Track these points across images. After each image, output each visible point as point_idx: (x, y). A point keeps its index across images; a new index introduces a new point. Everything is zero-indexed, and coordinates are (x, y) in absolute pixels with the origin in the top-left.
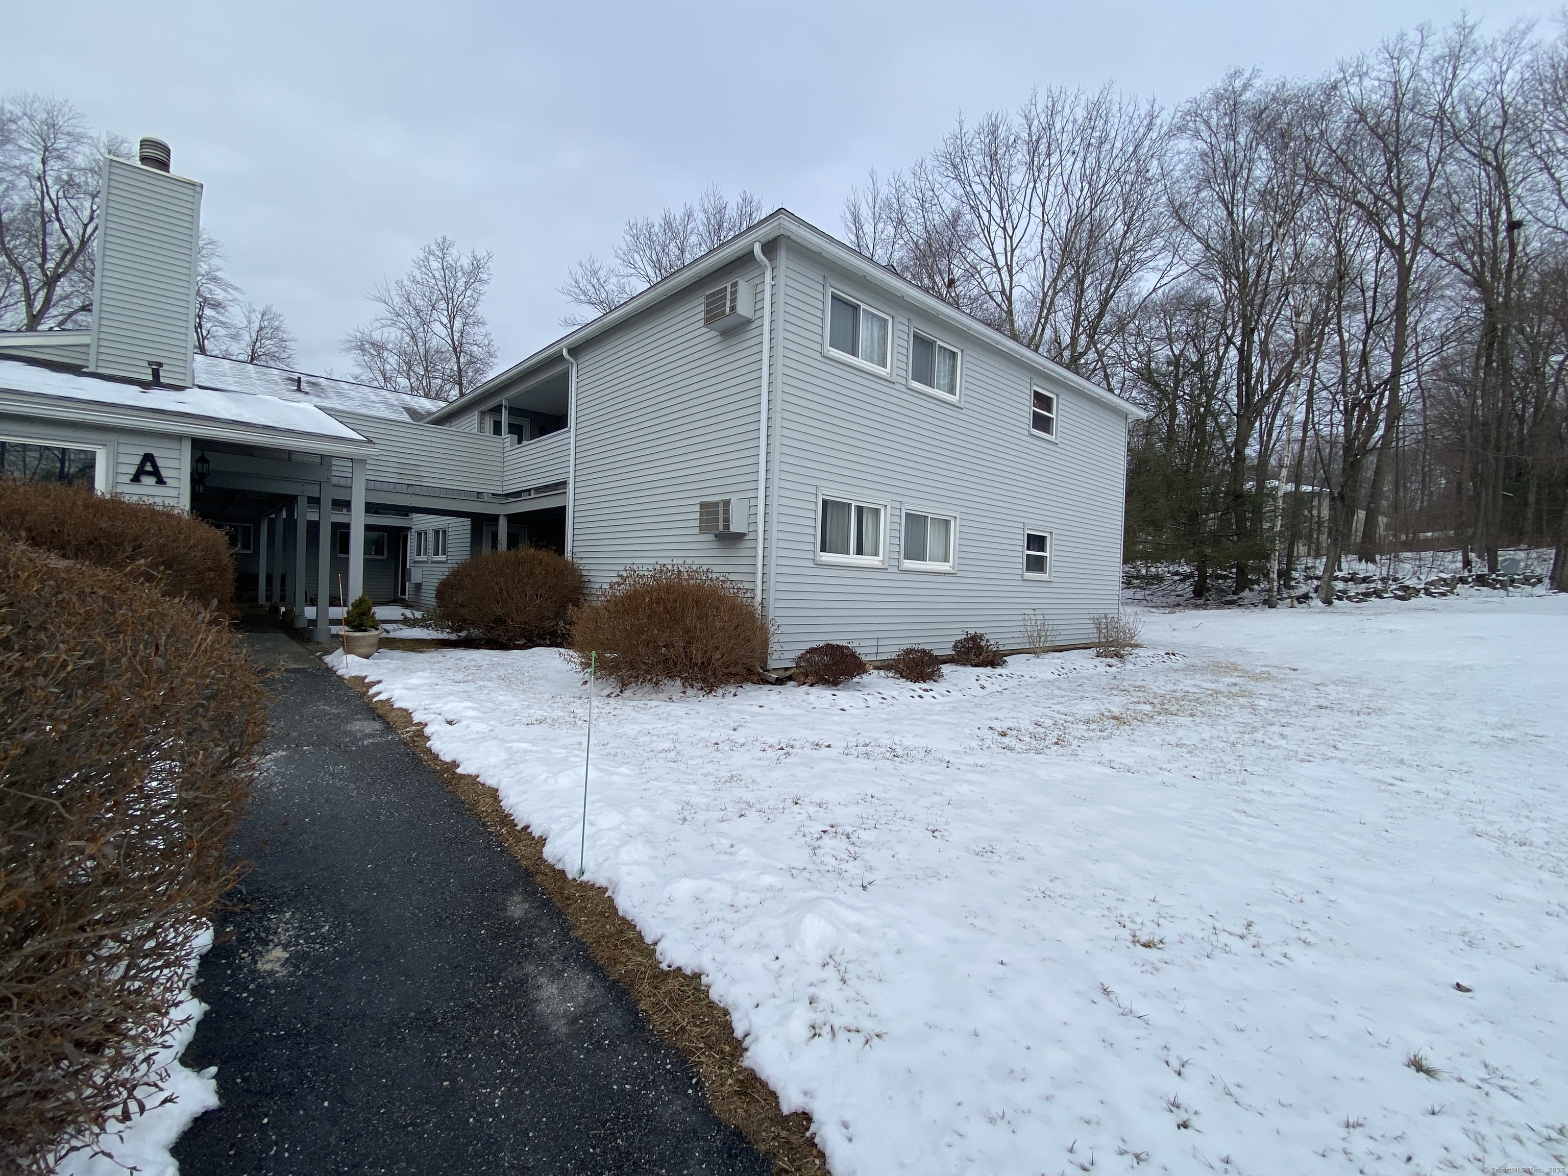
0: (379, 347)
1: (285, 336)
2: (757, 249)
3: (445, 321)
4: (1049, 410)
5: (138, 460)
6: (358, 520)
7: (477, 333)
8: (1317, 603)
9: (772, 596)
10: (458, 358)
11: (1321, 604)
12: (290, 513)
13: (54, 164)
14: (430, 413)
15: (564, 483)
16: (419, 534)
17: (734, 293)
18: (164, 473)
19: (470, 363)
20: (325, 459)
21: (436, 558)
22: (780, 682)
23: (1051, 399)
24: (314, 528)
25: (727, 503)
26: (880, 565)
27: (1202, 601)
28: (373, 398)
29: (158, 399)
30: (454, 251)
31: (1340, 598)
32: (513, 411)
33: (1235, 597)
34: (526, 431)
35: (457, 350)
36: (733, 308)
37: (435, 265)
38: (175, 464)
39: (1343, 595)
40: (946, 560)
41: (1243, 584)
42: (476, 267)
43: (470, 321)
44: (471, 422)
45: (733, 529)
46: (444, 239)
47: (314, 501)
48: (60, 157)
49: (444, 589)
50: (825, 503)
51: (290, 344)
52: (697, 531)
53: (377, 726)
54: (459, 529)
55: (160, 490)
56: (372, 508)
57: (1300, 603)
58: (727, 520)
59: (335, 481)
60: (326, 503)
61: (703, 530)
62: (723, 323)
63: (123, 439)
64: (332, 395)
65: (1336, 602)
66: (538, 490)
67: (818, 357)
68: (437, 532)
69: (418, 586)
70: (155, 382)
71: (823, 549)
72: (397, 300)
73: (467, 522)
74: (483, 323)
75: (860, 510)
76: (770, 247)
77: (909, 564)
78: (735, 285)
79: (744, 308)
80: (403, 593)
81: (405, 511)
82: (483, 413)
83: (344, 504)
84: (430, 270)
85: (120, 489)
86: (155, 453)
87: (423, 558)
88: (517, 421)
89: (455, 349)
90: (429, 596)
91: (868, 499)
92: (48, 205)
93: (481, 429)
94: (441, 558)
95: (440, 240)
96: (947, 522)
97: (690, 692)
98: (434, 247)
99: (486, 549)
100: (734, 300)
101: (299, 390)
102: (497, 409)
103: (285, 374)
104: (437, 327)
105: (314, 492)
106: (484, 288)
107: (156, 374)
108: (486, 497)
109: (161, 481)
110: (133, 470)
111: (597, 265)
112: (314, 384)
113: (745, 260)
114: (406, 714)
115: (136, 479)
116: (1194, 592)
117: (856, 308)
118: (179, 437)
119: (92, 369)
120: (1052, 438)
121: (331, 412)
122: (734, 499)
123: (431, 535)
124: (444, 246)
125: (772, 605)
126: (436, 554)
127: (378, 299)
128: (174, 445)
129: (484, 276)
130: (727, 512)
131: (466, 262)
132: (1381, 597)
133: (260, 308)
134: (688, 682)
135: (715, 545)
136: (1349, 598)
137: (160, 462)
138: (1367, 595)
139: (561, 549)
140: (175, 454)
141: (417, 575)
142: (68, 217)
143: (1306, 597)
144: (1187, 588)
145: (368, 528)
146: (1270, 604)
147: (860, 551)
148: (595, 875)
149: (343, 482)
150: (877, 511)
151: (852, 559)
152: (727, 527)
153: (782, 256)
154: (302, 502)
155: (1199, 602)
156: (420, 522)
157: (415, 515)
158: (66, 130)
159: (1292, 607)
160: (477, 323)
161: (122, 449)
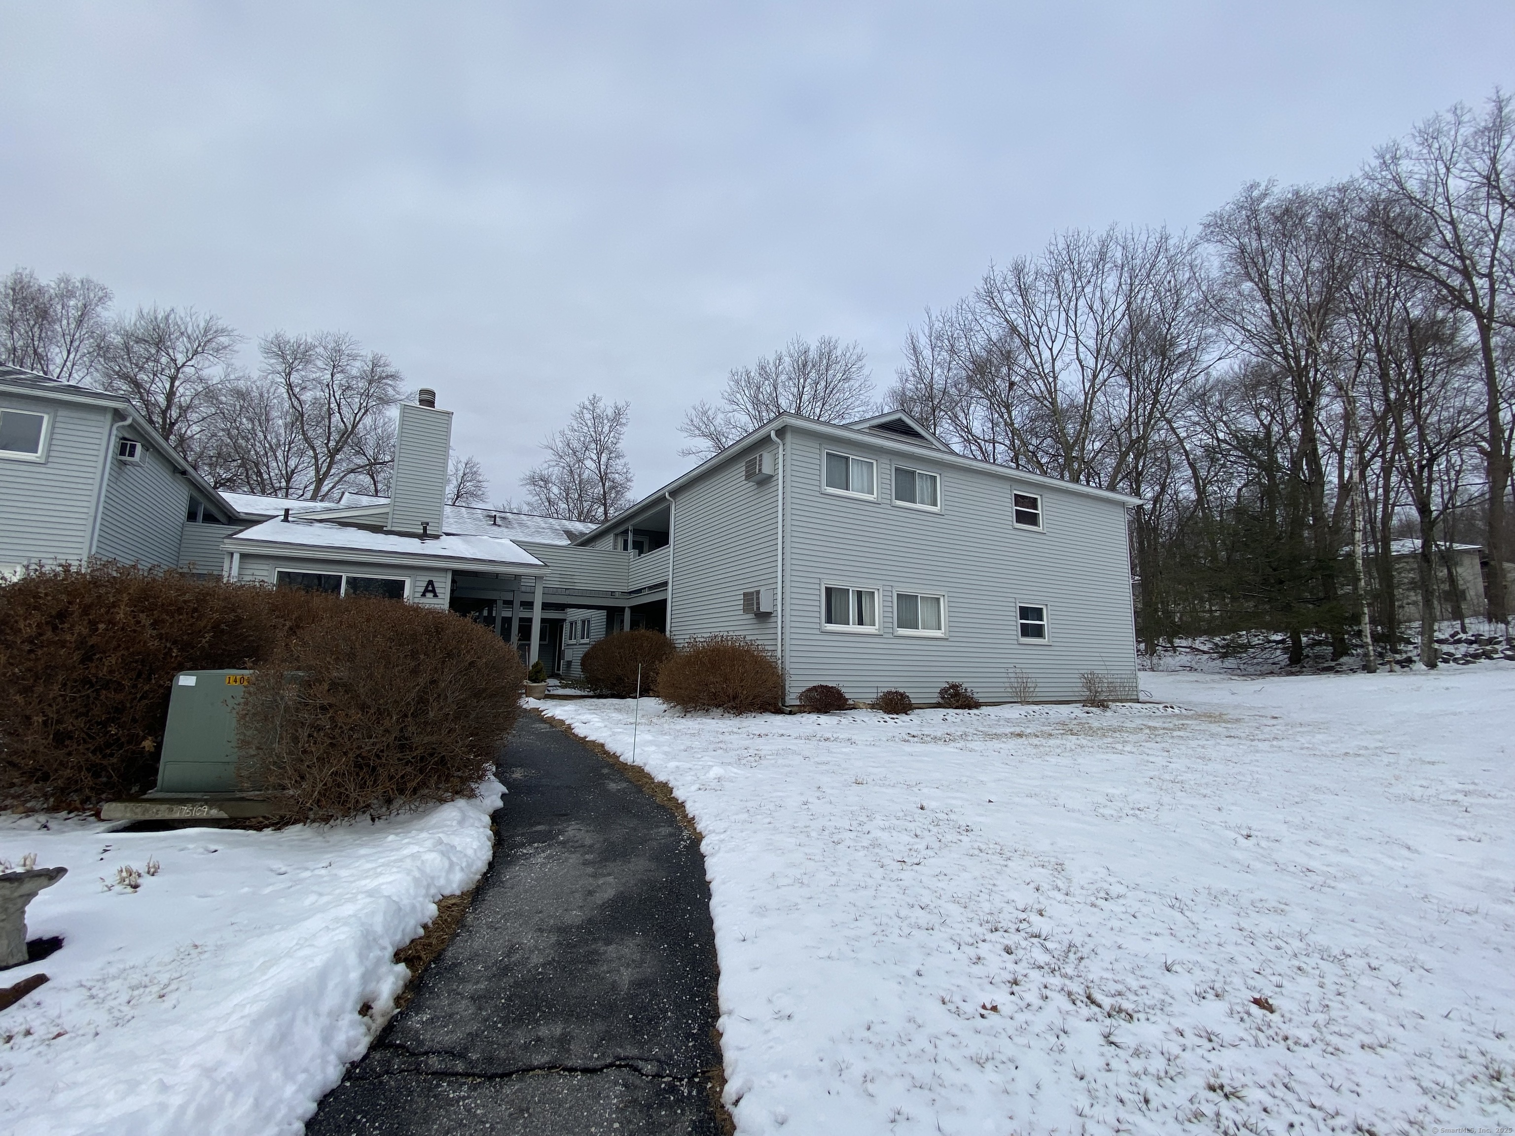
0: (546, 481)
1: (480, 478)
2: (773, 434)
3: (595, 457)
4: (1036, 508)
5: (425, 584)
6: (537, 615)
7: (618, 465)
8: (1420, 666)
9: (787, 654)
10: (604, 485)
11: (1424, 667)
12: (490, 612)
13: (338, 376)
14: (582, 534)
15: (665, 584)
16: (571, 624)
17: (761, 460)
18: (437, 591)
19: (612, 488)
20: (517, 577)
21: (583, 641)
22: (790, 713)
23: (1036, 499)
24: (507, 621)
25: (758, 592)
26: (876, 632)
27: (1298, 669)
28: (543, 525)
29: (431, 547)
30: (601, 404)
31: (1446, 661)
32: (636, 532)
33: (1333, 664)
34: (646, 548)
35: (603, 479)
36: (760, 470)
37: (588, 416)
38: (443, 585)
39: (1449, 658)
40: (940, 629)
41: (1341, 649)
42: (618, 413)
43: (613, 455)
44: (608, 543)
45: (762, 610)
46: (595, 396)
47: (509, 603)
48: (342, 371)
49: (586, 660)
50: (829, 591)
51: (484, 484)
52: (741, 612)
53: (547, 726)
54: (598, 618)
55: (435, 601)
56: (546, 606)
57: (1403, 667)
58: (758, 604)
59: (523, 589)
60: (517, 604)
61: (746, 610)
62: (756, 478)
63: (420, 573)
64: (516, 525)
65: (1441, 665)
66: (650, 588)
67: (818, 494)
68: (583, 622)
69: (569, 663)
70: (424, 536)
71: (829, 620)
72: (560, 445)
73: (604, 613)
74: (623, 456)
75: (859, 594)
76: (781, 432)
77: (902, 632)
78: (761, 456)
79: (767, 469)
80: (559, 669)
81: (562, 607)
82: (616, 535)
83: (529, 605)
84: (583, 420)
85: (416, 601)
86: (434, 579)
87: (573, 641)
88: (639, 539)
89: (601, 478)
90: (577, 671)
91: (865, 586)
92: (334, 405)
93: (615, 548)
94: (586, 641)
95: (591, 397)
96: (938, 599)
97: (726, 715)
98: (587, 403)
99: (616, 632)
100: (760, 465)
101: (495, 524)
102: (626, 532)
103: (485, 513)
104: (589, 463)
105: (509, 597)
106: (624, 429)
107: (425, 529)
108: (617, 595)
109: (435, 596)
110: (422, 590)
111: (707, 407)
112: (504, 518)
113: (765, 441)
114: (562, 722)
115: (424, 595)
116: (1290, 659)
117: (847, 458)
118: (446, 570)
119: (389, 528)
120: (1039, 529)
121: (519, 544)
122: (762, 589)
123: (579, 624)
124: (594, 402)
125: (787, 660)
126: (583, 638)
127: (548, 447)
128: (443, 574)
129: (624, 421)
130: (758, 598)
131: (610, 412)
132: (1491, 658)
133: (464, 460)
134: (727, 710)
135: (754, 621)
136: (1456, 660)
137: (436, 585)
138: (1476, 656)
139: (663, 629)
140: (443, 580)
141: (568, 655)
142: (345, 410)
143: (1410, 661)
144: (1281, 657)
145: (543, 621)
146: (1368, 668)
147: (861, 622)
148: (639, 762)
149: (528, 590)
150: (872, 594)
151: (853, 628)
152: (758, 608)
153: (789, 437)
154: (500, 603)
155: (1293, 670)
156: (573, 615)
157: (569, 610)
158: (346, 352)
159: (1391, 671)
160: (617, 457)
161: (418, 578)
